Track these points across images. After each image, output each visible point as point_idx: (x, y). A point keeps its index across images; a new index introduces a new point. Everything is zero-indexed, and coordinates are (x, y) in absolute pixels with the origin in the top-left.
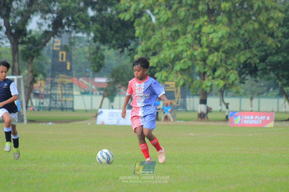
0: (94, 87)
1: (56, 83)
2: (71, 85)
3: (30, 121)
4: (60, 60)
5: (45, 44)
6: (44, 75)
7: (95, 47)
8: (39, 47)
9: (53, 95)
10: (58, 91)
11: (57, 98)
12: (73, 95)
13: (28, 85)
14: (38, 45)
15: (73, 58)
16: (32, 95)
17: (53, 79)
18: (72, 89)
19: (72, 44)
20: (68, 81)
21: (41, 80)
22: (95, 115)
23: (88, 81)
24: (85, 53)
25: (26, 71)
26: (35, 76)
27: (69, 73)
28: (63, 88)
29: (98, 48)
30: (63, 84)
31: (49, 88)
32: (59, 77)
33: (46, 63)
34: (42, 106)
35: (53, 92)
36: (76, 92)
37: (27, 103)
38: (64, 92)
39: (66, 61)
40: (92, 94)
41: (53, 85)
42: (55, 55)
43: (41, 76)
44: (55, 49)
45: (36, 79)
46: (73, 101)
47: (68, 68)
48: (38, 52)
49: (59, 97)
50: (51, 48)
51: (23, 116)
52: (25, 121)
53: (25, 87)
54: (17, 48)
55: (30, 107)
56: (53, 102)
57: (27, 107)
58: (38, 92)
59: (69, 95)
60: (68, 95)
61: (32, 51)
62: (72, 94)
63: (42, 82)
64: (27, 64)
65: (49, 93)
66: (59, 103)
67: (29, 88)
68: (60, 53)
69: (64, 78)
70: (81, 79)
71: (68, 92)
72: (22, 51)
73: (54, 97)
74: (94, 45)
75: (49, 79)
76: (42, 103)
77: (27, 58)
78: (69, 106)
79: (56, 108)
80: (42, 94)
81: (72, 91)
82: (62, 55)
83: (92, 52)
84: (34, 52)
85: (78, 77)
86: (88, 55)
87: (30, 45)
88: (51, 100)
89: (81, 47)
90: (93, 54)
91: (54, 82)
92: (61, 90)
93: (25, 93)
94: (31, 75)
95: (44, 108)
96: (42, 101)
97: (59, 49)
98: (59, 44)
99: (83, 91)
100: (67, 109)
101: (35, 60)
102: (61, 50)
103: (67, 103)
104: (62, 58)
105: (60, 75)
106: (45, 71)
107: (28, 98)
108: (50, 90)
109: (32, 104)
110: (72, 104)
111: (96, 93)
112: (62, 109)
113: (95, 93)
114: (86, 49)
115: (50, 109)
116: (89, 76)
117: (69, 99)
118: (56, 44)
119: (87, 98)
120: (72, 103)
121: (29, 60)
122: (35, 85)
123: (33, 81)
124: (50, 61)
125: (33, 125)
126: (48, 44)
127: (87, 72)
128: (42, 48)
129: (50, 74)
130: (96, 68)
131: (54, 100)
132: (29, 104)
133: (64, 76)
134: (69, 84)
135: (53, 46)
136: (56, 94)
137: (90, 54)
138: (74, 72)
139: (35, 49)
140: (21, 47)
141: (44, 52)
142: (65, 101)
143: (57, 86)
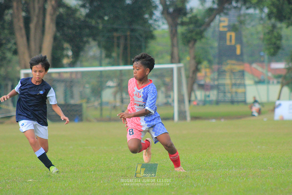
0: (270, 74)
1: (224, 71)
2: (242, 73)
3: (195, 118)
4: (228, 43)
5: (209, 24)
6: (210, 62)
7: (270, 25)
8: (202, 28)
9: (220, 85)
10: (227, 81)
11: (226, 90)
12: (244, 85)
13: (191, 75)
14: (201, 25)
15: (245, 40)
16: (195, 86)
17: (220, 67)
18: (243, 78)
19: (241, 22)
20: (238, 68)
21: (206, 68)
22: (272, 108)
23: (263, 67)
24: (258, 33)
25: (188, 58)
26: (199, 63)
27: (240, 59)
28: (233, 78)
29: (274, 26)
30: (232, 72)
31: (216, 77)
32: (228, 64)
33: (212, 47)
34: (208, 99)
35: (221, 82)
36: (248, 81)
37: (190, 96)
38: (233, 81)
39: (235, 44)
40: (268, 83)
41: (221, 73)
42: (222, 36)
43: (205, 63)
44: (222, 29)
45: (199, 66)
46: (245, 93)
47: (238, 52)
48: (201, 35)
49: (228, 88)
50: (217, 29)
51: (185, 112)
52: (189, 118)
53: (187, 77)
54: (176, 31)
55: (194, 101)
56: (221, 95)
57: (190, 101)
58: (202, 82)
59: (240, 85)
60: (238, 85)
61: (194, 34)
62: (244, 83)
63: (208, 70)
64: (188, 49)
65: (216, 83)
66: (229, 95)
67: (192, 78)
68: (228, 34)
69: (234, 64)
70: (254, 66)
71: (238, 82)
72: (183, 34)
73: (222, 88)
74: (269, 23)
75: (215, 66)
76: (209, 96)
77: (189, 42)
78: (240, 98)
79: (224, 102)
80: (207, 85)
81: (244, 80)
82: (231, 36)
83: (267, 31)
84: (197, 34)
85: (251, 63)
86: (261, 36)
87: (191, 26)
88: (218, 93)
89: (253, 26)
90: (268, 33)
91: (222, 70)
92: (231, 79)
93: (187, 84)
94: (193, 62)
95: (211, 102)
96: (208, 93)
97: (225, 29)
98: (226, 23)
99: (257, 79)
100: (238, 102)
101: (198, 44)
102: (229, 31)
103: (238, 95)
104: (231, 40)
105: (229, 61)
106: (211, 57)
107: (191, 90)
108: (217, 80)
109: (196, 97)
110: (244, 97)
111: (273, 82)
112: (232, 102)
113: (271, 81)
114: (260, 28)
115: (218, 102)
116: (263, 62)
117: (240, 90)
118: (222, 24)
119: (262, 88)
120: (244, 95)
121: (191, 45)
122: (199, 75)
123: (197, 70)
124: (216, 44)
125: (198, 123)
126: (212, 24)
127: (261, 56)
128: (205, 30)
129: (216, 60)
130: (272, 50)
131: (222, 92)
132: (193, 98)
133: (234, 62)
134: (240, 71)
135: (219, 26)
136: (224, 85)
137: (265, 34)
138: (245, 57)
139: (198, 30)
140: (181, 30)
141: (209, 33)
142: (236, 93)
143: (225, 75)
